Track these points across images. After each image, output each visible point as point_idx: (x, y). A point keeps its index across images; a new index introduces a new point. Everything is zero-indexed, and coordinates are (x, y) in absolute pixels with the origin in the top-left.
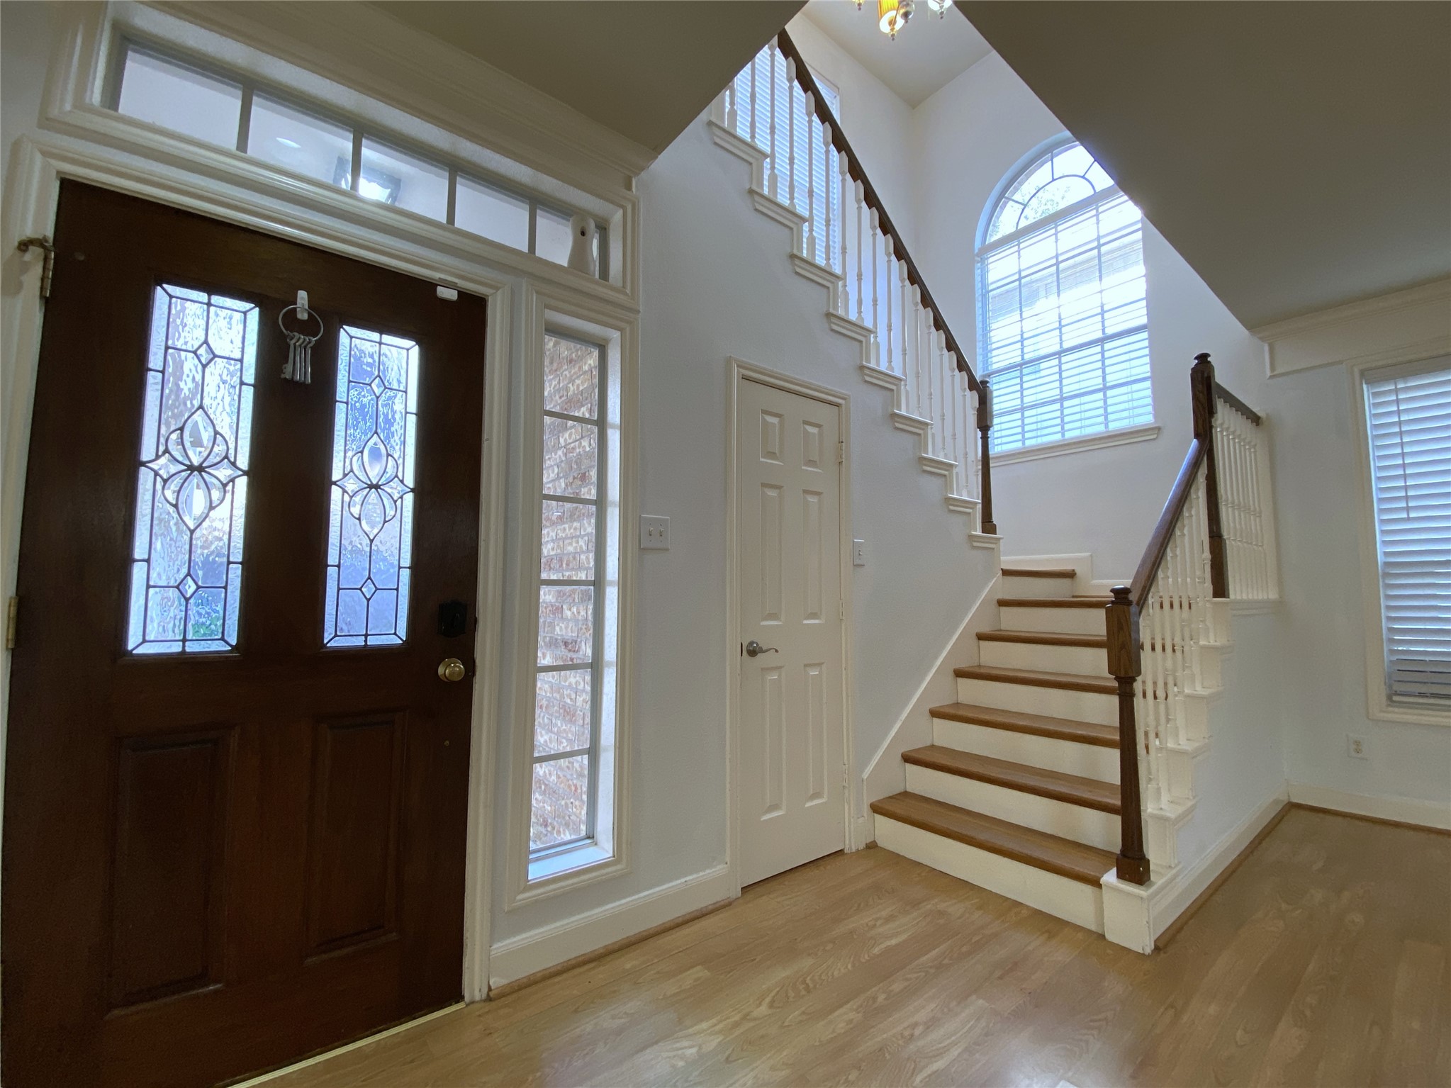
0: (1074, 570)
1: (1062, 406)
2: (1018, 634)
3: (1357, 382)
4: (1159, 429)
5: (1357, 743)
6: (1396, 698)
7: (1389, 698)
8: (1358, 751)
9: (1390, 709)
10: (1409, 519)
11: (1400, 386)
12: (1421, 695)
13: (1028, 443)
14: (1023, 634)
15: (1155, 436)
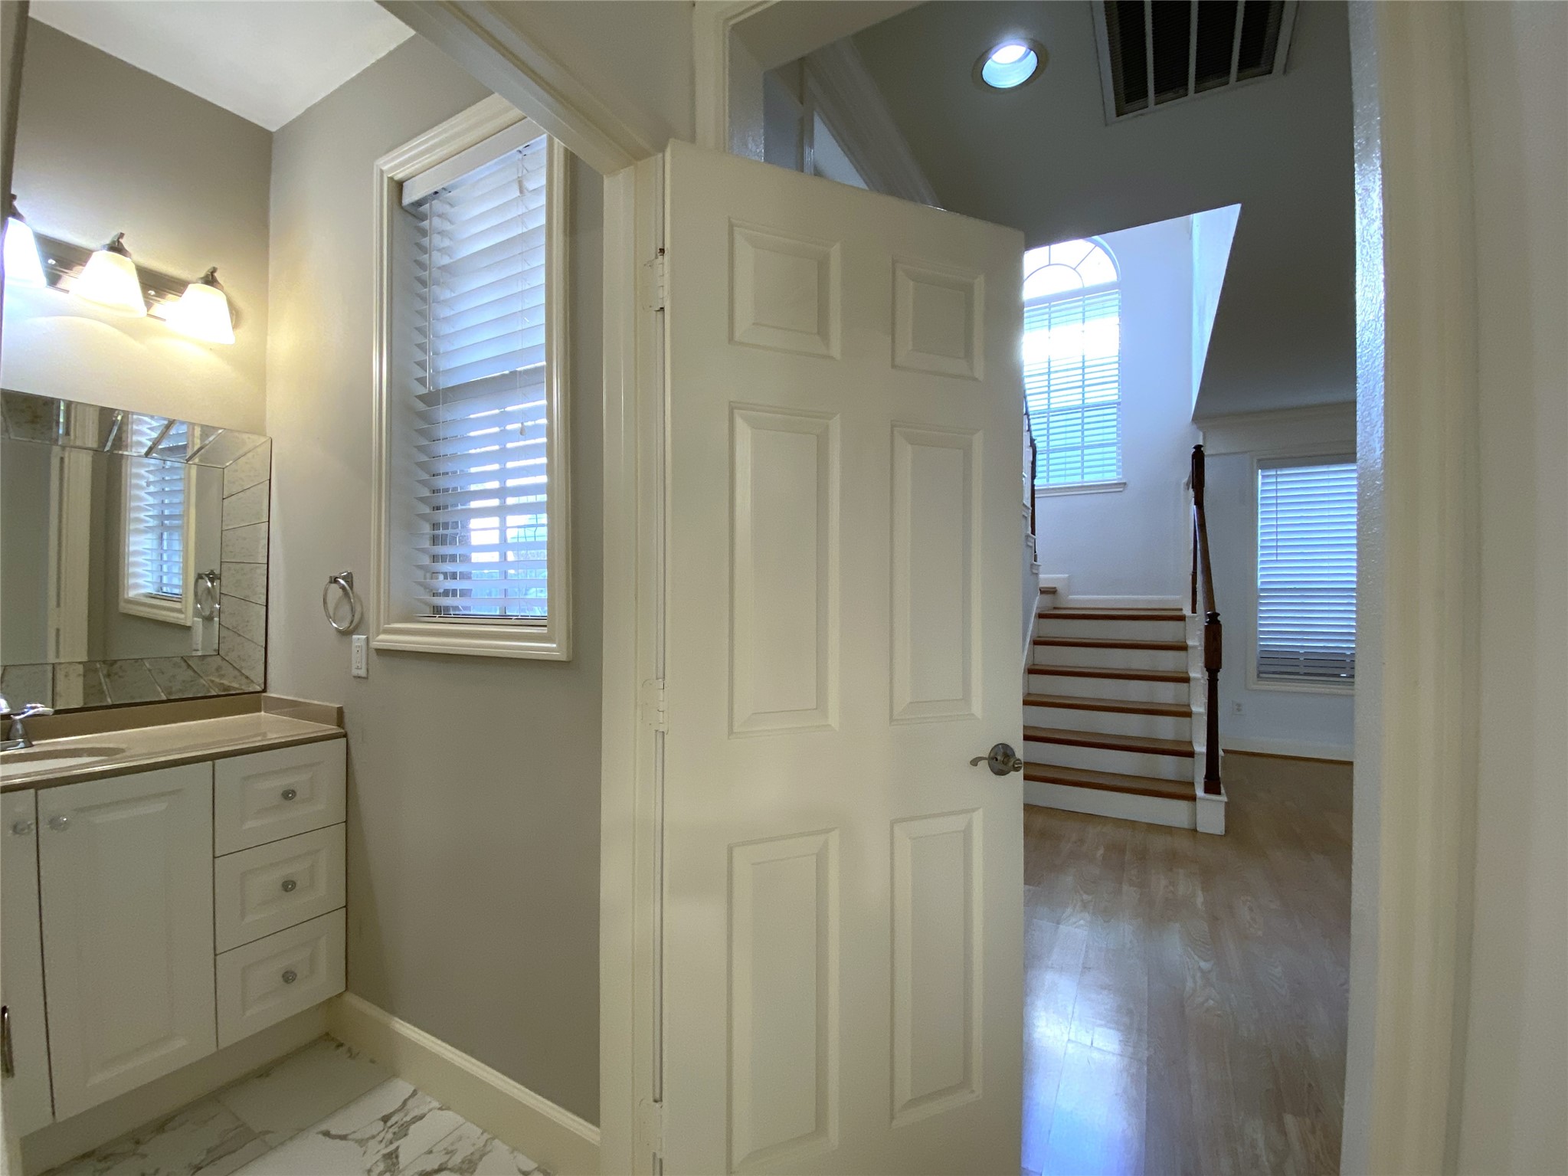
0: (1055, 588)
1: (1083, 452)
2: (1047, 639)
3: (1255, 467)
4: (1125, 484)
5: (1239, 705)
6: (1261, 675)
7: (1258, 676)
8: (1239, 710)
9: (1260, 682)
10: (1277, 561)
11: (1279, 473)
12: (1274, 673)
13: (1052, 481)
14: (1068, 640)
15: (1121, 489)
